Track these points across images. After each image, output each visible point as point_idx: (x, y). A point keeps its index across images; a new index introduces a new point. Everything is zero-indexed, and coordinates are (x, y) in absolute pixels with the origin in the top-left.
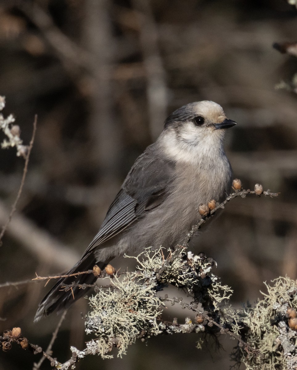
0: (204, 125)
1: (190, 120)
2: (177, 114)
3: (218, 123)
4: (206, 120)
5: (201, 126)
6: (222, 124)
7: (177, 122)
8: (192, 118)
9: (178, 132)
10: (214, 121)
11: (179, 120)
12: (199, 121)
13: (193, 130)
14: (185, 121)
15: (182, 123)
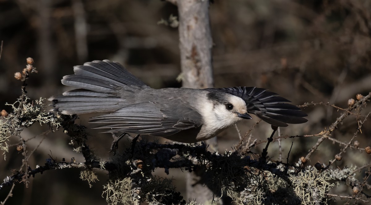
0: (232, 110)
1: (224, 103)
2: (218, 97)
3: (241, 113)
4: (234, 108)
5: (229, 110)
6: (243, 115)
7: (216, 101)
8: (226, 104)
9: (214, 107)
10: (239, 111)
11: (218, 101)
12: (230, 107)
13: (223, 111)
14: (221, 103)
15: (219, 104)
